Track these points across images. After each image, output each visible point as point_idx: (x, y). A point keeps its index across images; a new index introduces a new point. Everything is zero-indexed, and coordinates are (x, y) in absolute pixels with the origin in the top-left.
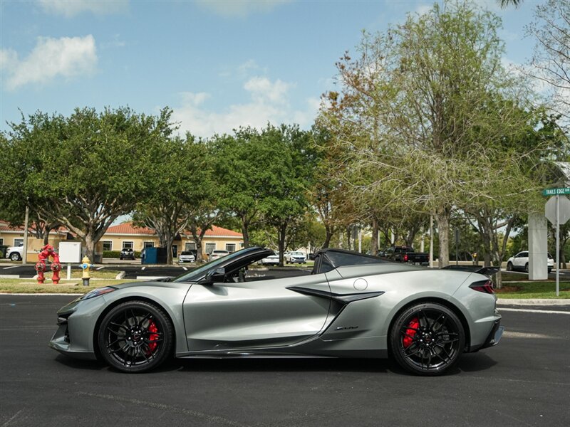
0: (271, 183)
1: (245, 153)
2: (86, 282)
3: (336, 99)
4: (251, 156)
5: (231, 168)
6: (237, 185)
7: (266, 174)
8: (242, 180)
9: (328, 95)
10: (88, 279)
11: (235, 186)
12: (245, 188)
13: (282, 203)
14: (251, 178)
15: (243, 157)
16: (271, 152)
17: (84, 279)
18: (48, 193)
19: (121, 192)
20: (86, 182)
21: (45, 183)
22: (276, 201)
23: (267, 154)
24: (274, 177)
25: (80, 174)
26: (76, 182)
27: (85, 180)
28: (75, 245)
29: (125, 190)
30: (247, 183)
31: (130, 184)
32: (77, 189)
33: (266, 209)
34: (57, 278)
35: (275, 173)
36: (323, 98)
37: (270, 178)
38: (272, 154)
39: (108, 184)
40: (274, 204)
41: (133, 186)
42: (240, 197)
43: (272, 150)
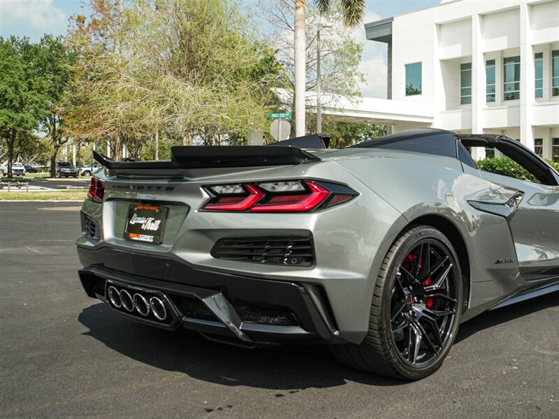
0: (7, 96)
3: (83, 22)
9: (76, 17)
13: (18, 116)
16: (5, 66)
22: (12, 114)
24: (9, 90)
35: (10, 86)
36: (71, 20)
37: (7, 92)
40: (10, 117)
43: (6, 63)
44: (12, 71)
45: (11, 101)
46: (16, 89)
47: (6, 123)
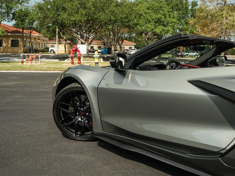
0: (161, 20)
1: (149, 7)
2: (97, 64)
4: (152, 8)
5: (143, 13)
6: (147, 21)
7: (159, 16)
8: (149, 18)
10: (98, 63)
11: (146, 21)
12: (150, 22)
13: (166, 29)
14: (152, 18)
15: (148, 9)
16: (160, 6)
17: (96, 63)
18: (70, 22)
19: (103, 21)
20: (87, 17)
21: (68, 17)
22: (164, 28)
23: (159, 7)
25: (84, 13)
26: (82, 16)
27: (87, 15)
28: (84, 46)
29: (105, 20)
30: (150, 20)
31: (107, 18)
32: (83, 20)
33: (159, 31)
34: (80, 62)
35: (163, 15)
37: (161, 18)
38: (161, 7)
39: (97, 17)
40: (163, 29)
41: (109, 18)
42: (148, 26)
43: (161, 5)
44: (163, 9)
45: (163, 22)
46: (165, 16)
47: (161, 32)
